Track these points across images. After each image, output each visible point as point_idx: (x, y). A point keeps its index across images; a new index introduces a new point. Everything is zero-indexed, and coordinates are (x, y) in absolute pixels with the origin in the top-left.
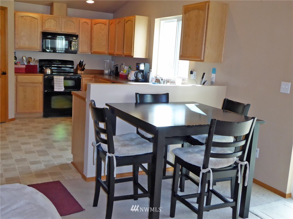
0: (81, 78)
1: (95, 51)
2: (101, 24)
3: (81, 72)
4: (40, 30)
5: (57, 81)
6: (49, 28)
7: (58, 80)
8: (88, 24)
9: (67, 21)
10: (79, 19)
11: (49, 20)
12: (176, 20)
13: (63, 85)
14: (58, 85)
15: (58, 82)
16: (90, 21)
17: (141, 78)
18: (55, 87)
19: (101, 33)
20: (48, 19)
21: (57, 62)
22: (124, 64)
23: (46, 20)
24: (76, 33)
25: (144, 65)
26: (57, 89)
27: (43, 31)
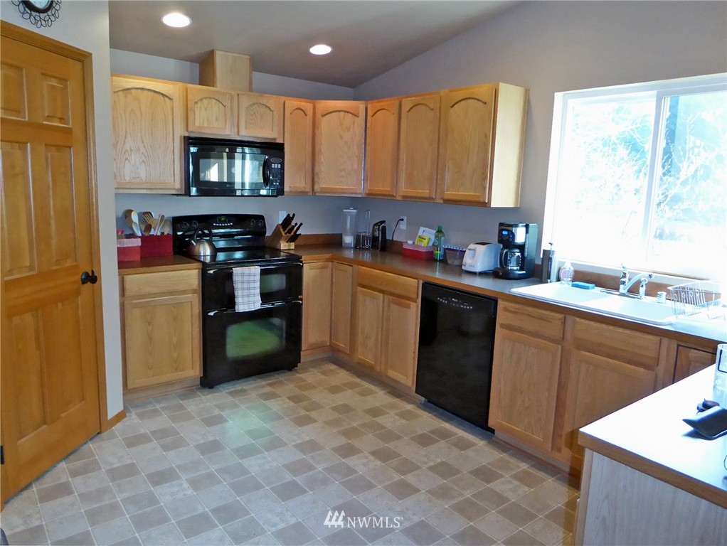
0: (302, 266)
1: (324, 186)
2: (342, 113)
3: (289, 246)
4: (180, 132)
5: (243, 282)
6: (206, 125)
7: (246, 278)
8: (306, 115)
9: (254, 104)
10: (283, 98)
11: (205, 101)
12: (655, 92)
13: (258, 291)
14: (246, 292)
15: (246, 285)
16: (312, 105)
17: (515, 268)
18: (239, 300)
19: (341, 137)
20: (202, 100)
21: (224, 222)
22: (405, 218)
23: (196, 103)
24: (275, 139)
25: (524, 229)
26: (243, 304)
27: (187, 135)
